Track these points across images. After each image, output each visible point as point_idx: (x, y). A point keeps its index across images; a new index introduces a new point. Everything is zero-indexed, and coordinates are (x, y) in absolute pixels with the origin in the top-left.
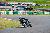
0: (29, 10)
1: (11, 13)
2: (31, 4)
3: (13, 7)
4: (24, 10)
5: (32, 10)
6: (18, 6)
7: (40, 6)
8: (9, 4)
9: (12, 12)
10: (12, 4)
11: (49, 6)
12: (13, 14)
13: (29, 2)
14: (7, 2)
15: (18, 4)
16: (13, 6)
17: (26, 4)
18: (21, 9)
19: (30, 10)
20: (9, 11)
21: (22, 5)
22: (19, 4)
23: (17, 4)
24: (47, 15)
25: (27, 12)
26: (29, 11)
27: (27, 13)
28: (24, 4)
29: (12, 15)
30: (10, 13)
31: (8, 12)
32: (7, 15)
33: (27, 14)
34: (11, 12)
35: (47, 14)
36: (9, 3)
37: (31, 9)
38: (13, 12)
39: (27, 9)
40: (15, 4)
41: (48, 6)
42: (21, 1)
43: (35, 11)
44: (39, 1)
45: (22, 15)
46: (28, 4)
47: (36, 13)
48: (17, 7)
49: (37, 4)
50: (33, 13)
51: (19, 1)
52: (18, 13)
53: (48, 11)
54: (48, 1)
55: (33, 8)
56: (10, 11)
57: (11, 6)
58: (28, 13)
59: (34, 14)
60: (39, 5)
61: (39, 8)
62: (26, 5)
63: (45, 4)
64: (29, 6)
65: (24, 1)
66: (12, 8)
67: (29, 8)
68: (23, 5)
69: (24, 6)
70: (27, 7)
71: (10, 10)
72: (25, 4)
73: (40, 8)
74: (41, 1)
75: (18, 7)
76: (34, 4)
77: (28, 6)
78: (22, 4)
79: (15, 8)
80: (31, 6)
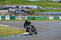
0: (29, 14)
1: (8, 18)
2: (32, 7)
3: (10, 11)
4: (23, 14)
6: (16, 10)
7: (43, 9)
8: (4, 7)
10: (8, 7)
11: (53, 9)
12: (10, 19)
14: (3, 4)
15: (16, 6)
18: (19, 13)
21: (21, 8)
23: (14, 7)
24: (51, 20)
25: (27, 16)
26: (29, 15)
28: (23, 7)
30: (6, 18)
31: (3, 17)
34: (8, 17)
36: (5, 6)
40: (12, 7)
42: (20, 4)
43: (37, 15)
44: (42, 4)
45: (20, 20)
46: (28, 7)
47: (38, 17)
48: (15, 11)
49: (39, 7)
50: (35, 18)
52: (16, 17)
55: (34, 12)
57: (7, 9)
58: (28, 18)
59: (35, 19)
60: (41, 8)
61: (41, 12)
62: (25, 8)
64: (29, 10)
65: (23, 4)
66: (9, 12)
67: (30, 12)
68: (22, 8)
70: (26, 11)
71: (6, 15)
72: (24, 7)
73: (43, 11)
75: (16, 11)
78: (20, 7)
79: (12, 12)
80: (32, 9)
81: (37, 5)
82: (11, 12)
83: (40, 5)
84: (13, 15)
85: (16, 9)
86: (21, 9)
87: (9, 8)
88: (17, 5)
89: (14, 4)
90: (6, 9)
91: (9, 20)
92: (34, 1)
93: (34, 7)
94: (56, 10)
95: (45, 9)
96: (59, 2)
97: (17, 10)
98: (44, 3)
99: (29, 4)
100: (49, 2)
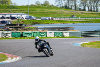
0: (15, 28)
2: (19, 16)
4: (4, 28)
11: (54, 19)
17: (9, 16)
19: (17, 28)
21: (1, 18)
25: (11, 32)
26: (15, 30)
27: (10, 35)
28: (4, 16)
33: (11, 37)
35: (51, 36)
37: (18, 26)
39: (10, 27)
41: (52, 19)
43: (27, 30)
46: (13, 16)
49: (30, 17)
50: (23, 34)
53: (52, 29)
54: (54, 10)
55: (22, 25)
59: (24, 37)
61: (34, 24)
62: (8, 18)
63: (46, 15)
65: (4, 11)
67: (15, 25)
68: (3, 17)
69: (4, 20)
70: (10, 23)
72: (7, 16)
76: (24, 16)
77: (12, 20)
80: (18, 20)
81: (27, 13)
83: (32, 14)
92: (22, 7)
93: (22, 16)
94: (58, 21)
95: (40, 19)
96: (63, 7)
98: (38, 10)
99: (15, 12)
100: (48, 8)
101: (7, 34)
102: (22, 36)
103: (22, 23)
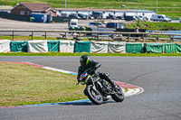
0: (132, 35)
1: (67, 47)
2: (139, 14)
3: (73, 27)
4: (112, 37)
5: (141, 35)
6: (92, 23)
7: (172, 22)
8: (58, 13)
9: (71, 44)
10: (68, 13)
12: (75, 51)
13: (132, 7)
14: (53, 7)
15: (91, 13)
16: (73, 20)
17: (121, 15)
18: (101, 34)
20: (58, 38)
21: (107, 18)
22: (96, 15)
23: (86, 14)
25: (125, 43)
26: (132, 39)
27: (123, 48)
28: (112, 14)
29: (69, 54)
30: (63, 49)
31: (55, 43)
32: (53, 54)
33: (124, 52)
34: (67, 44)
36: (60, 11)
38: (73, 42)
39: (124, 35)
40: (79, 15)
42: (104, 5)
43: (153, 41)
45: (105, 55)
46: (128, 14)
47: (157, 46)
48: (88, 26)
49: (159, 17)
50: (147, 47)
51: (95, 5)
52: (92, 46)
55: (144, 31)
56: (61, 41)
57: (66, 21)
58: (129, 47)
59: (149, 52)
60: (167, 19)
61: (167, 30)
64: (129, 24)
65: (112, 5)
66: (70, 29)
68: (110, 17)
69: (113, 21)
70: (123, 27)
71: (64, 37)
72: (117, 14)
73: (171, 29)
74: (175, 4)
75: (92, 27)
76: (149, 15)
77: (127, 22)
78: (105, 15)
79: (82, 29)
80: (138, 22)
81: (155, 10)
82: (76, 29)
83: (162, 11)
84: (84, 40)
85: (92, 21)
86: (106, 22)
87: (72, 16)
88: (96, 10)
89: (87, 5)
90: (63, 22)
91: (72, 55)
93: (146, 15)
95: (178, 22)
97: (94, 24)
101: (117, 46)
102: (144, 50)
103: (144, 27)
